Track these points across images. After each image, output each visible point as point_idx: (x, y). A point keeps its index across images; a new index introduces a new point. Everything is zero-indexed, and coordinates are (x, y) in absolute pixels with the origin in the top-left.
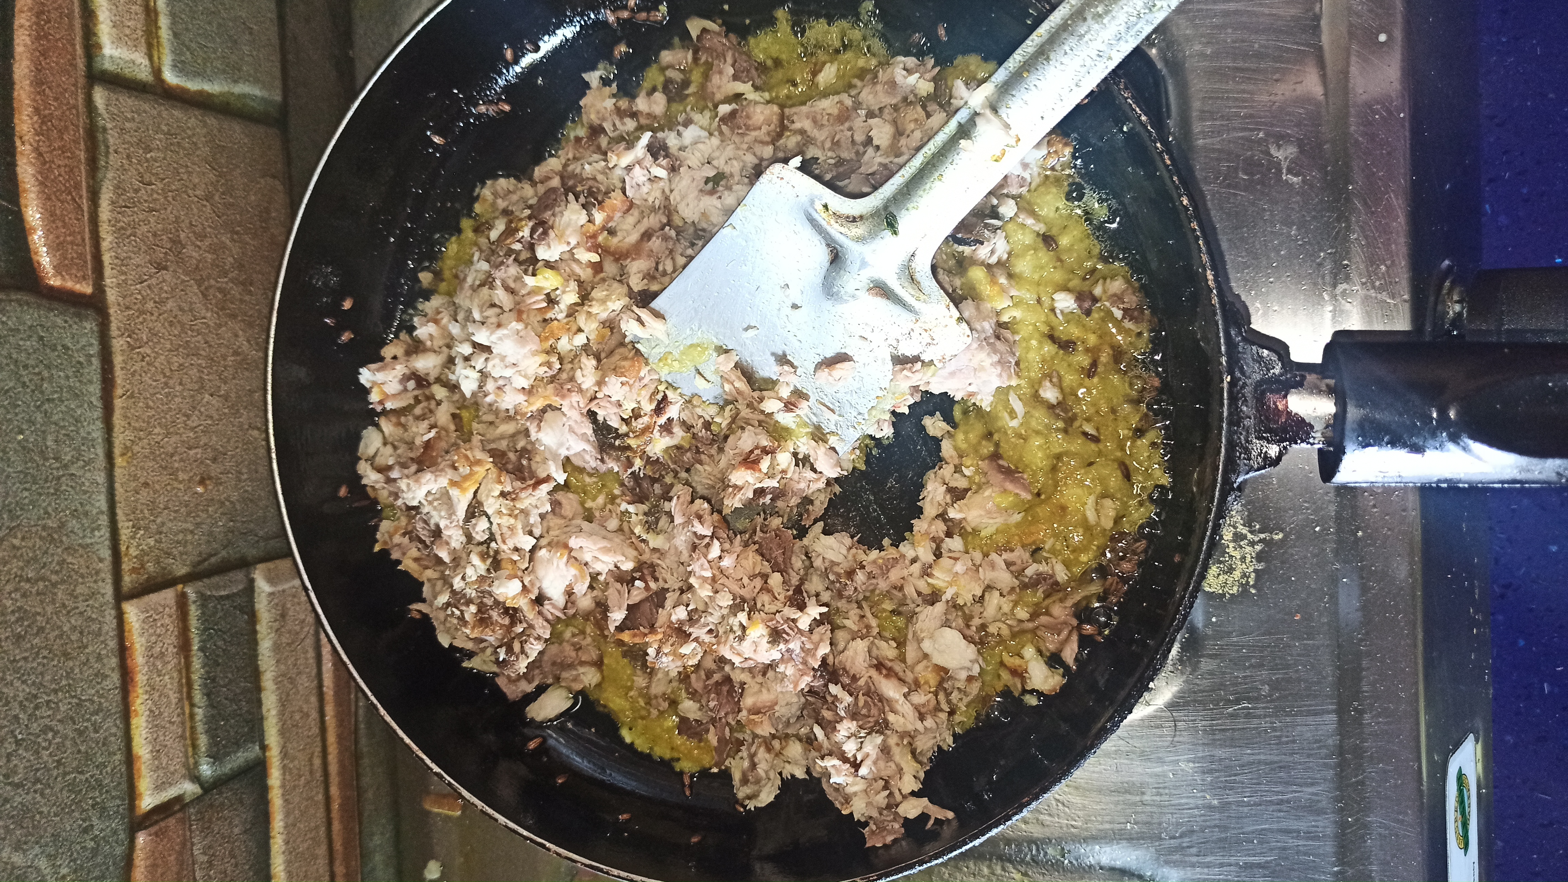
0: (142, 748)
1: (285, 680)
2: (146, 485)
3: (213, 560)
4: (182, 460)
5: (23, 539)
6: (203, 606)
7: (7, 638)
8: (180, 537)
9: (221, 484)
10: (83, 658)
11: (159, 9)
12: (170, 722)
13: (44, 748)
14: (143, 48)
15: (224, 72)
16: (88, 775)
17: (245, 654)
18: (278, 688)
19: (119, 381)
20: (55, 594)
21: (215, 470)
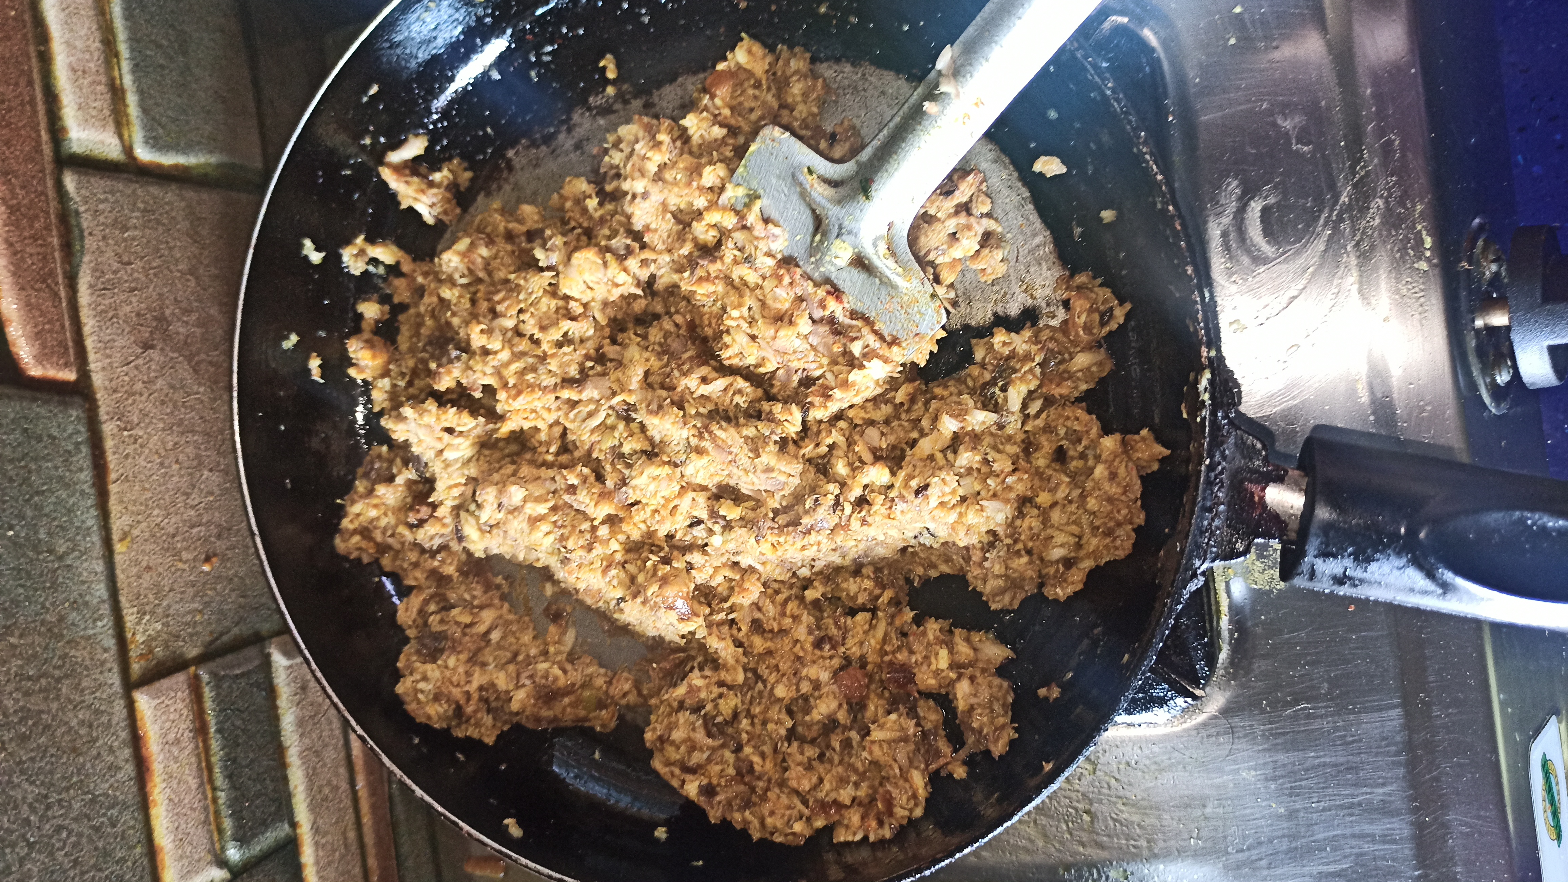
0: (163, 837)
1: (312, 754)
2: (148, 568)
3: (225, 638)
4: (184, 540)
5: (21, 636)
6: (217, 687)
7: (11, 740)
8: (189, 618)
9: (228, 559)
10: (94, 752)
11: (126, 87)
12: (191, 809)
13: (58, 849)
14: (111, 128)
15: (199, 143)
16: (107, 872)
17: (266, 731)
18: (304, 763)
19: (111, 466)
20: (60, 689)
21: (220, 546)
